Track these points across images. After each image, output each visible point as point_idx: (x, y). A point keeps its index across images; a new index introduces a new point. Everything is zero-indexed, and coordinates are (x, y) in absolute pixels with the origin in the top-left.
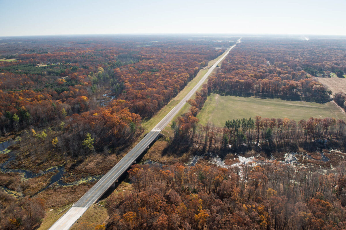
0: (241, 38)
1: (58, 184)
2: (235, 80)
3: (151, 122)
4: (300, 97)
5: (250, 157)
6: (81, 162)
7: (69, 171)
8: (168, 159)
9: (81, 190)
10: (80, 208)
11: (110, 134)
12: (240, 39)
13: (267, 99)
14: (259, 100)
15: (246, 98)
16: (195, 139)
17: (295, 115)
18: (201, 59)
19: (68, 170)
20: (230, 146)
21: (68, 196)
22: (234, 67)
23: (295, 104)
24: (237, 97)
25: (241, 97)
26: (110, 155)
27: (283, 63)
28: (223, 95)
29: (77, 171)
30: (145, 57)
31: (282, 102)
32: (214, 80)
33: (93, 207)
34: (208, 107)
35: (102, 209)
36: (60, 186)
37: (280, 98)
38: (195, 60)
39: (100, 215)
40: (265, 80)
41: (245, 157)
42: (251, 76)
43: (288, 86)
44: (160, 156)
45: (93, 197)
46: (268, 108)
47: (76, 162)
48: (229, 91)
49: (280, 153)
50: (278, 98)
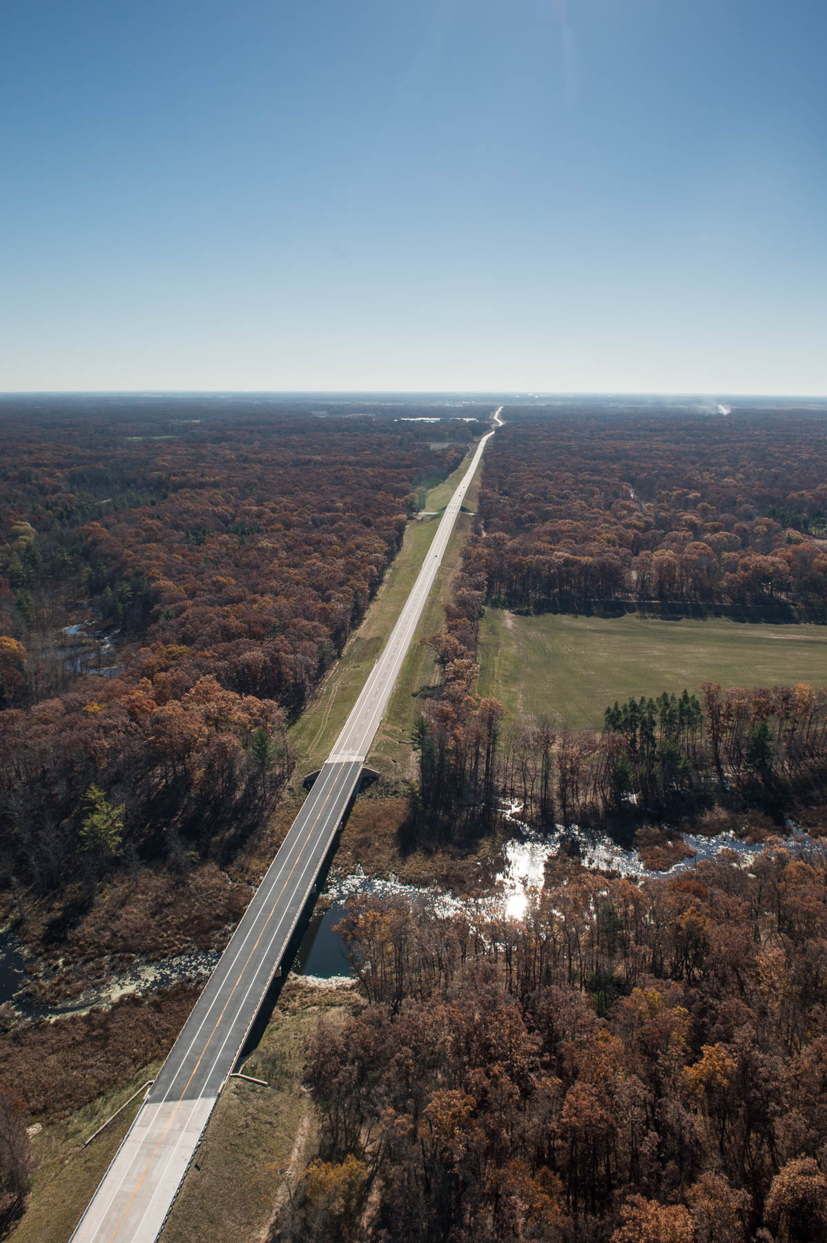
0: (500, 410)
1: (17, 1014)
2: (559, 557)
3: (311, 726)
4: (790, 610)
5: (719, 832)
6: (82, 907)
7: (47, 951)
8: (429, 864)
9: (130, 1028)
10: (179, 1104)
11: (160, 783)
12: (497, 413)
13: (684, 621)
14: (655, 624)
15: (611, 619)
16: (500, 782)
17: (799, 672)
18: (398, 483)
19: (38, 945)
20: (633, 798)
21: (86, 1057)
22: (530, 512)
23: (783, 633)
24: (579, 616)
25: (592, 619)
26: (194, 871)
27: (688, 494)
28: (527, 614)
29: (81, 947)
30: (183, 479)
31: (737, 628)
32: (487, 560)
33: (235, 1093)
34: (496, 659)
35: (270, 1096)
36: (29, 1019)
37: (726, 615)
38: (378, 488)
39: (270, 1123)
40: (664, 554)
41: (705, 835)
42: (609, 541)
43: (746, 574)
44: (393, 856)
45: (213, 1051)
46: (701, 652)
47: (59, 910)
48: (543, 597)
49: (811, 809)
50: (717, 615)
